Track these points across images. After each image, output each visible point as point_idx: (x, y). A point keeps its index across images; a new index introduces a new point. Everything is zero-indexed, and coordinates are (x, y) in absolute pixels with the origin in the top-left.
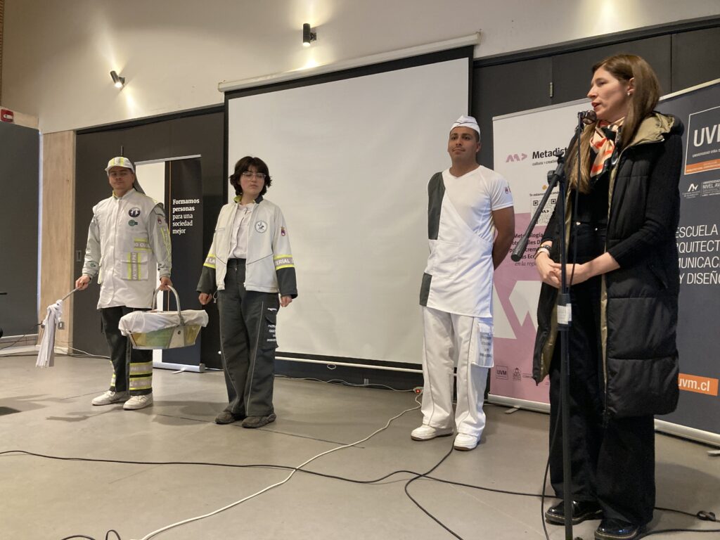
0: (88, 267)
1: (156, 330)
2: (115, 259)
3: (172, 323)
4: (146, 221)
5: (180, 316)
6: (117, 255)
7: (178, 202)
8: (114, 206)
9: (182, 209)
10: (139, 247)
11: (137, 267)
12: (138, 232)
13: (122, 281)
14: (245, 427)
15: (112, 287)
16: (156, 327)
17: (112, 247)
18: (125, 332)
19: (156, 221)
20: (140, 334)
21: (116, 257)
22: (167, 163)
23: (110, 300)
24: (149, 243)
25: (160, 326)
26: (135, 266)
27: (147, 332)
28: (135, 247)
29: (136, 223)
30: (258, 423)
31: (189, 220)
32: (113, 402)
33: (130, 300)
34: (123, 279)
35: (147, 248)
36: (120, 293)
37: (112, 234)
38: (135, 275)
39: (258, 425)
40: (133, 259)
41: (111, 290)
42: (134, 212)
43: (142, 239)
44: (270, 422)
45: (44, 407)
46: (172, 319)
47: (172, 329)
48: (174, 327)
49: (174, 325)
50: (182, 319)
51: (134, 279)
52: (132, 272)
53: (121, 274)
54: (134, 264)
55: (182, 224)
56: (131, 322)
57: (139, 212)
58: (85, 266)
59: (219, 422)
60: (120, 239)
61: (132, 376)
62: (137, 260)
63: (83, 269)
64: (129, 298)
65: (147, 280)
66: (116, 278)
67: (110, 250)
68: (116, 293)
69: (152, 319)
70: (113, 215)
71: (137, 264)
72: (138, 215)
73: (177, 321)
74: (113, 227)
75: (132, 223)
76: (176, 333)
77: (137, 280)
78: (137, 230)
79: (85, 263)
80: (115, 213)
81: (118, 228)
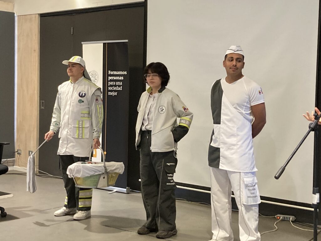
0: (54, 126)
1: (89, 176)
2: (68, 124)
3: (100, 171)
4: (89, 101)
5: (105, 167)
6: (70, 121)
7: (112, 73)
8: (70, 88)
9: (115, 78)
10: (84, 117)
11: (82, 130)
12: (84, 107)
13: (73, 139)
14: (158, 237)
15: (66, 142)
16: (89, 174)
17: (67, 116)
18: (70, 176)
19: (95, 101)
20: (79, 178)
21: (69, 123)
22: (104, 43)
23: (64, 149)
24: (90, 115)
25: (92, 173)
26: (81, 129)
27: (84, 177)
28: (82, 117)
29: (83, 102)
30: (166, 235)
31: (119, 86)
32: (66, 214)
33: (77, 151)
34: (73, 138)
35: (89, 117)
36: (70, 147)
37: (68, 107)
38: (81, 135)
39: (166, 237)
40: (80, 124)
41: (65, 144)
42: (82, 94)
43: (86, 111)
44: (173, 235)
45: (31, 216)
46: (100, 169)
47: (100, 175)
48: (101, 174)
49: (100, 173)
50: (106, 169)
51: (80, 137)
52: (79, 134)
53: (72, 134)
54: (80, 128)
55: (115, 88)
56: (74, 170)
57: (85, 94)
58: (52, 124)
59: (140, 233)
60: (72, 112)
61: (81, 198)
62: (82, 125)
63: (51, 127)
64: (76, 150)
65: (88, 139)
66: (69, 136)
67: (66, 118)
68: (68, 146)
69: (87, 168)
70: (69, 95)
71: (82, 128)
72: (84, 96)
73: (102, 170)
74: (69, 103)
75: (80, 101)
76: (102, 177)
77: (82, 138)
78: (83, 106)
79: (52, 122)
80: (70, 94)
81: (72, 104)
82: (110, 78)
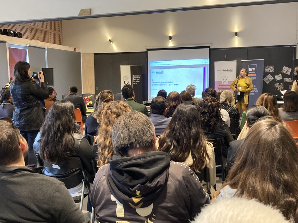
7: (135, 76)
9: (136, 78)
22: (131, 66)
31: (138, 81)
55: (136, 81)
82: (134, 78)
